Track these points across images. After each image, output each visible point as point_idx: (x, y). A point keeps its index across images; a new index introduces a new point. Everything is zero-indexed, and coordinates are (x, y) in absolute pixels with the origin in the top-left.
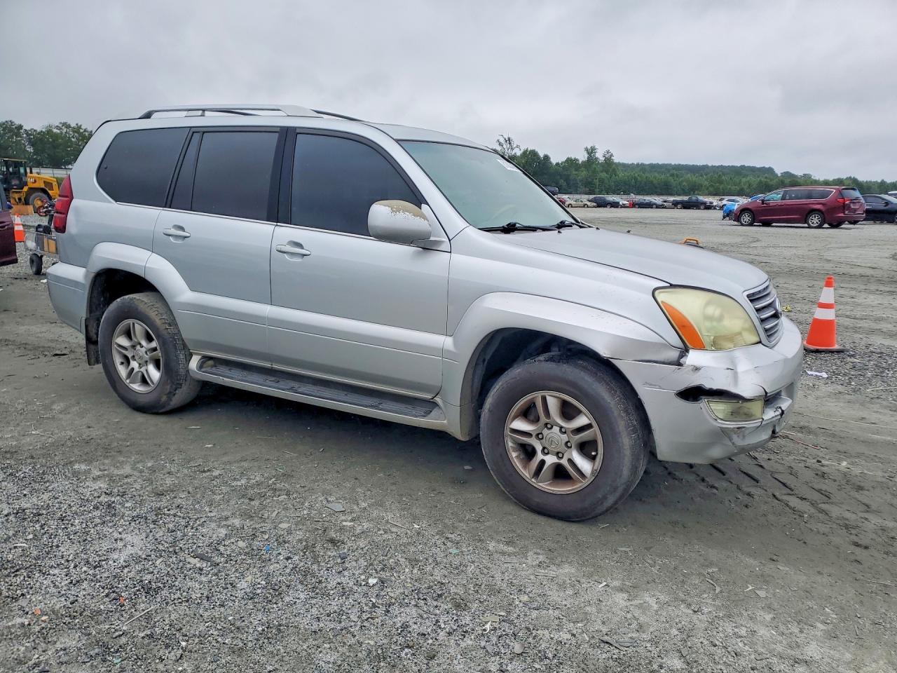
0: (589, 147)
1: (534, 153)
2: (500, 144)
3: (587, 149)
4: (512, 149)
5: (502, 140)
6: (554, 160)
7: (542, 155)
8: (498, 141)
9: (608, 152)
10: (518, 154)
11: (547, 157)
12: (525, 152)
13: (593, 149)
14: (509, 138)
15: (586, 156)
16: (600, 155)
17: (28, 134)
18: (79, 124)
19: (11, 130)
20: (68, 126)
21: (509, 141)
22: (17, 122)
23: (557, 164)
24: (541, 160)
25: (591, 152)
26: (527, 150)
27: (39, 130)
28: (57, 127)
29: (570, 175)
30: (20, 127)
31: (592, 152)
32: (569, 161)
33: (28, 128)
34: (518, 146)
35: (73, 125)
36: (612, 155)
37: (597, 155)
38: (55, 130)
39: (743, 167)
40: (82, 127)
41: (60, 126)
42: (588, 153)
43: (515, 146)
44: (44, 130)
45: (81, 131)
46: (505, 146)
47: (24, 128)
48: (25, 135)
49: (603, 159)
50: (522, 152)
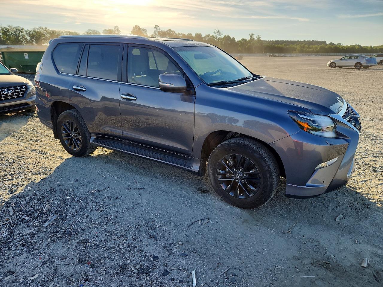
0: (251, 34)
1: (229, 37)
2: (215, 33)
5: (216, 32)
6: (236, 40)
7: (232, 38)
9: (258, 36)
10: (222, 37)
11: (234, 38)
12: (225, 36)
13: (252, 34)
14: (219, 31)
15: (250, 37)
16: (255, 38)
17: (26, 32)
18: (46, 27)
19: (19, 30)
20: (42, 28)
21: (219, 32)
22: (21, 27)
23: (238, 41)
24: (231, 40)
26: (226, 36)
27: (30, 30)
30: (22, 29)
31: (252, 36)
32: (243, 40)
33: (26, 29)
35: (44, 28)
36: (260, 37)
37: (254, 37)
38: (37, 30)
39: (313, 41)
40: (48, 28)
41: (39, 28)
42: (250, 36)
43: (221, 34)
44: (32, 30)
45: (47, 30)
46: (217, 34)
48: (25, 32)
49: (257, 39)
50: (224, 36)
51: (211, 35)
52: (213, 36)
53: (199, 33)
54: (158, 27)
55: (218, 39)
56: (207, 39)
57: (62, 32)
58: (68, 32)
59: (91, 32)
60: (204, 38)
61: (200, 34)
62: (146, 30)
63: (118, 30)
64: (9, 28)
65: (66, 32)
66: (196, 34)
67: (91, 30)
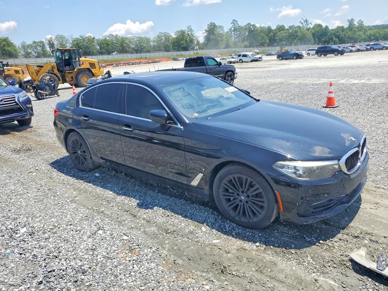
0: (350, 19)
1: (320, 26)
2: (302, 23)
3: (348, 20)
4: (308, 25)
5: (302, 21)
6: (330, 28)
7: (324, 26)
8: (300, 22)
9: (360, 20)
10: (312, 27)
11: (327, 27)
12: (315, 26)
13: (352, 20)
14: (306, 20)
15: (348, 24)
16: (356, 23)
19: (90, 40)
20: (113, 36)
23: (332, 30)
24: (323, 29)
25: (351, 22)
27: (101, 39)
28: (108, 37)
29: (340, 35)
30: (94, 38)
32: (338, 28)
34: (311, 23)
36: (362, 22)
37: (354, 23)
40: (118, 35)
42: (349, 22)
43: (309, 23)
44: (103, 39)
46: (304, 24)
47: (96, 38)
48: (96, 42)
49: (358, 24)
50: (313, 26)
51: (296, 26)
52: (299, 27)
53: (281, 25)
54: (236, 22)
55: (305, 29)
56: (291, 31)
57: (133, 38)
58: (139, 37)
59: (162, 35)
60: (288, 30)
61: (283, 25)
62: (222, 26)
63: (191, 30)
64: (81, 38)
65: (137, 37)
66: (277, 26)
67: (162, 33)
